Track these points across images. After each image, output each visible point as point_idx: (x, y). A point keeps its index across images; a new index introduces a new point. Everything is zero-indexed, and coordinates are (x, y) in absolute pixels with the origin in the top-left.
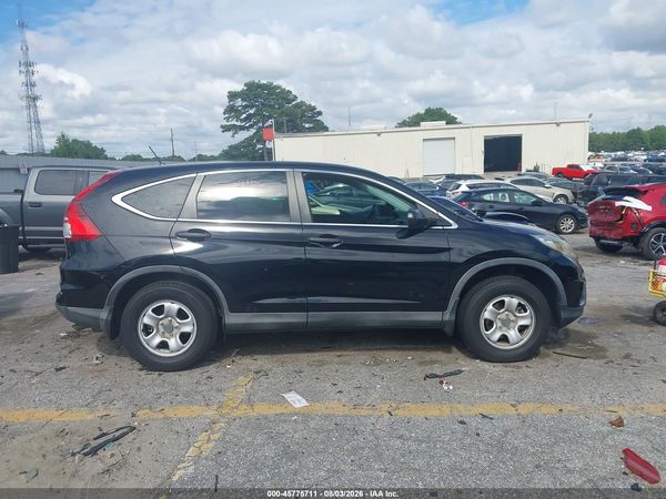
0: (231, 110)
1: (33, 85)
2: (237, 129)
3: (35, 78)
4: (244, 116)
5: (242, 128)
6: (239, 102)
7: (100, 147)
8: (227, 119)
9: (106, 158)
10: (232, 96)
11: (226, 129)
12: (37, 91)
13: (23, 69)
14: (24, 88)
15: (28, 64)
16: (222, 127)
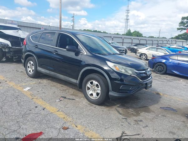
0: (182, 23)
1: (128, 16)
2: (182, 29)
3: (129, 14)
4: (186, 25)
5: (185, 29)
6: (185, 20)
7: (141, 33)
8: (180, 26)
9: (142, 37)
10: (183, 18)
11: (178, 29)
12: (129, 18)
13: (127, 12)
14: (126, 17)
15: (128, 11)
16: (177, 28)
